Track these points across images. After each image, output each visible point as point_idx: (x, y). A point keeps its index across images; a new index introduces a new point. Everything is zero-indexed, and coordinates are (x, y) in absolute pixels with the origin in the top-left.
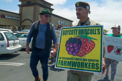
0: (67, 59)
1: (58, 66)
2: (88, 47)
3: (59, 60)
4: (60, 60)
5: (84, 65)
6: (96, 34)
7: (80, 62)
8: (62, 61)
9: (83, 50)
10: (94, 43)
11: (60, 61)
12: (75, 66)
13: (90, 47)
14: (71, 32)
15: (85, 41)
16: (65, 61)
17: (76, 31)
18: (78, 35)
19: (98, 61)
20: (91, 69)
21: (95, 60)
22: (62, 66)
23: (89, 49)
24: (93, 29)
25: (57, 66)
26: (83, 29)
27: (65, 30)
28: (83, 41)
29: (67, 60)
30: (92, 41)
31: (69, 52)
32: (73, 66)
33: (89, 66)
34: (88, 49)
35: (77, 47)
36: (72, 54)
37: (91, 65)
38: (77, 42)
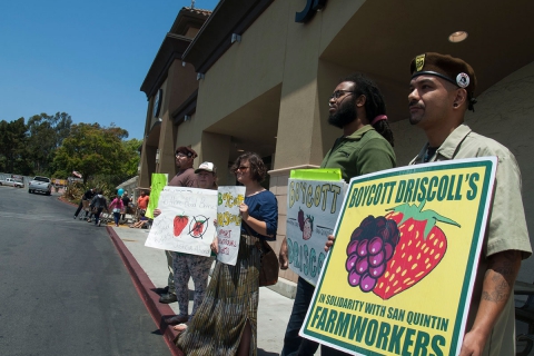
0: (341, 302)
1: (309, 328)
2: (419, 256)
3: (318, 304)
4: (320, 305)
5: (389, 337)
6: (458, 197)
7: (376, 323)
9: (399, 270)
10: (443, 238)
11: (319, 308)
12: (359, 339)
13: (424, 256)
14: (373, 195)
15: (411, 228)
16: (332, 312)
17: (389, 188)
18: (393, 204)
19: (444, 325)
21: (435, 318)
22: (319, 331)
23: (422, 266)
24: (453, 177)
25: (306, 332)
26: (430, 175)
27: (360, 186)
28: (405, 229)
29: (339, 310)
30: (436, 230)
31: (352, 271)
32: (351, 337)
33: (408, 342)
34: (415, 266)
35: (380, 256)
36: (359, 284)
37: (414, 338)
38: (386, 233)
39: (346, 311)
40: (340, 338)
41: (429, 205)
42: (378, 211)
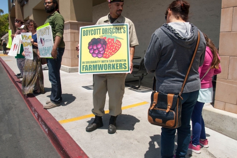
0: (92, 62)
1: (82, 71)
2: (114, 47)
3: (82, 65)
4: (84, 64)
5: (111, 67)
6: (121, 33)
7: (106, 64)
8: (87, 66)
9: (109, 51)
10: (119, 42)
11: (83, 66)
12: (102, 69)
13: (116, 47)
14: (93, 32)
15: (110, 40)
16: (89, 65)
17: (99, 30)
19: (125, 61)
20: (119, 70)
21: (122, 60)
22: (87, 71)
23: (116, 49)
25: (81, 73)
27: (85, 29)
28: (108, 41)
29: (92, 64)
30: (117, 40)
31: (93, 54)
32: (99, 69)
33: (117, 66)
35: (102, 49)
36: (97, 56)
37: (118, 65)
38: (102, 42)
39: (95, 64)
40: (96, 71)
41: (113, 35)
42: (97, 36)
